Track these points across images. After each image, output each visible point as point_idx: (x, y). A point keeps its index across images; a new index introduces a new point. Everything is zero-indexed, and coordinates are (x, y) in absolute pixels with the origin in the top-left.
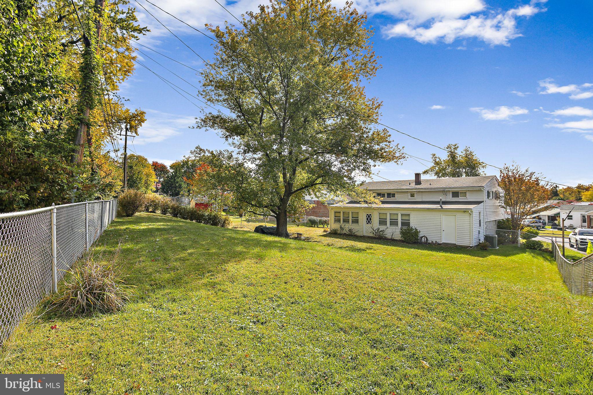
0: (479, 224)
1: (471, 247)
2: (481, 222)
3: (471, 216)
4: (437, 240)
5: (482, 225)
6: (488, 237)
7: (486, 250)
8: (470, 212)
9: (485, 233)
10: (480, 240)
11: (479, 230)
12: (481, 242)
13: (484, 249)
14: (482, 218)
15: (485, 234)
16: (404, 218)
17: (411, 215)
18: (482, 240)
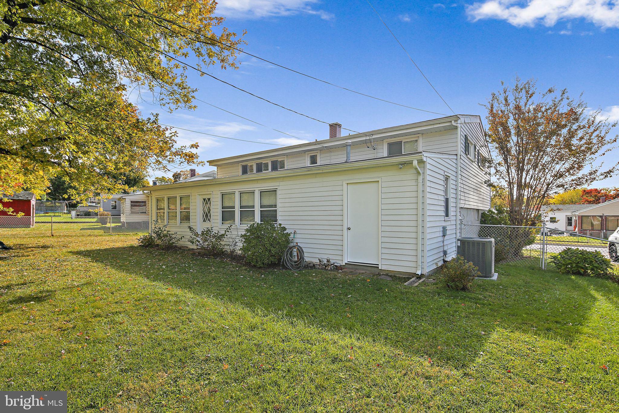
0: (443, 209)
1: (419, 277)
2: (451, 204)
3: (420, 178)
4: (330, 257)
5: (452, 213)
6: (468, 242)
7: (464, 289)
8: (415, 163)
9: (458, 234)
10: (445, 253)
11: (444, 224)
12: (449, 258)
13: (457, 289)
14: (451, 195)
15: (458, 237)
16: (266, 202)
17: (278, 192)
18: (452, 255)
